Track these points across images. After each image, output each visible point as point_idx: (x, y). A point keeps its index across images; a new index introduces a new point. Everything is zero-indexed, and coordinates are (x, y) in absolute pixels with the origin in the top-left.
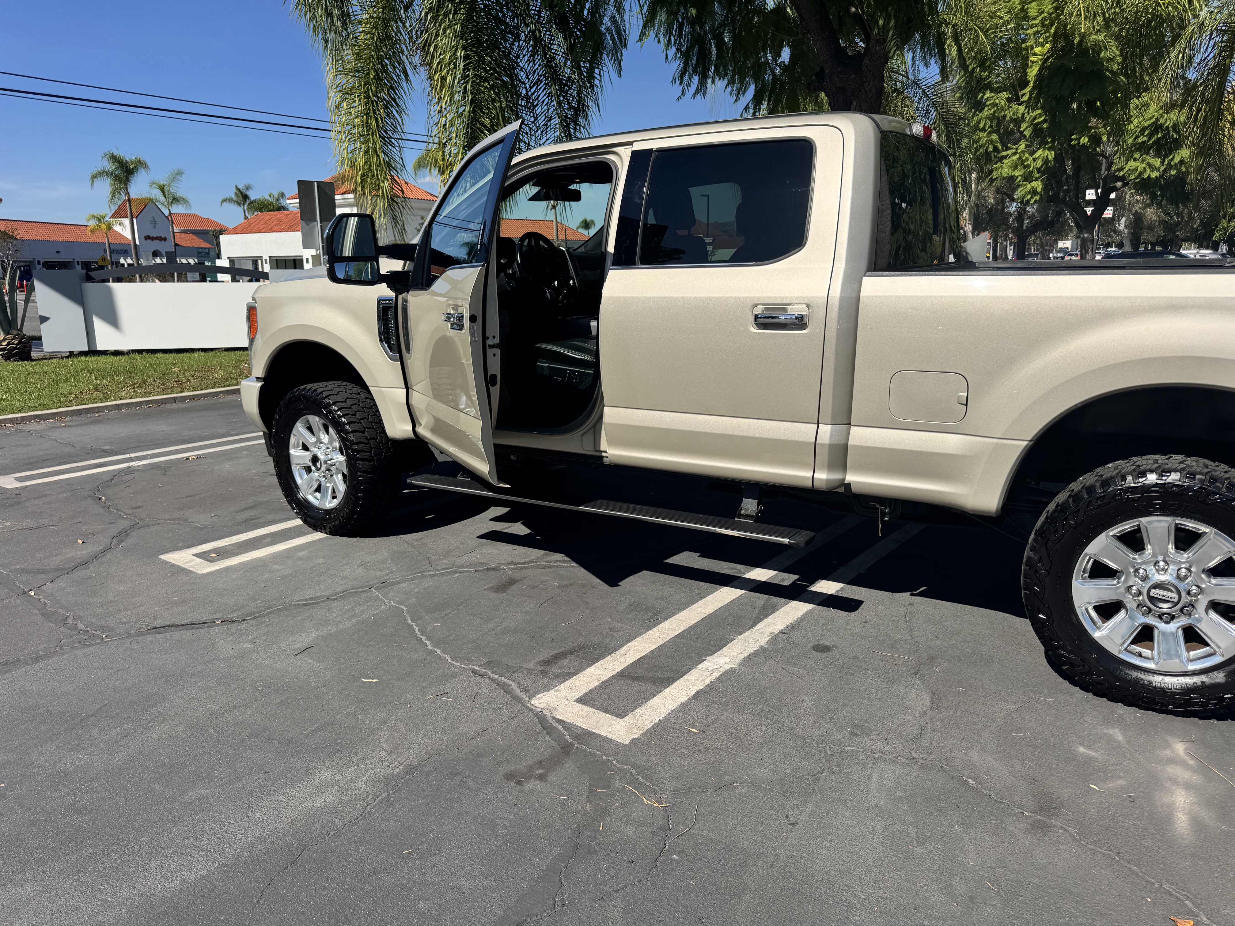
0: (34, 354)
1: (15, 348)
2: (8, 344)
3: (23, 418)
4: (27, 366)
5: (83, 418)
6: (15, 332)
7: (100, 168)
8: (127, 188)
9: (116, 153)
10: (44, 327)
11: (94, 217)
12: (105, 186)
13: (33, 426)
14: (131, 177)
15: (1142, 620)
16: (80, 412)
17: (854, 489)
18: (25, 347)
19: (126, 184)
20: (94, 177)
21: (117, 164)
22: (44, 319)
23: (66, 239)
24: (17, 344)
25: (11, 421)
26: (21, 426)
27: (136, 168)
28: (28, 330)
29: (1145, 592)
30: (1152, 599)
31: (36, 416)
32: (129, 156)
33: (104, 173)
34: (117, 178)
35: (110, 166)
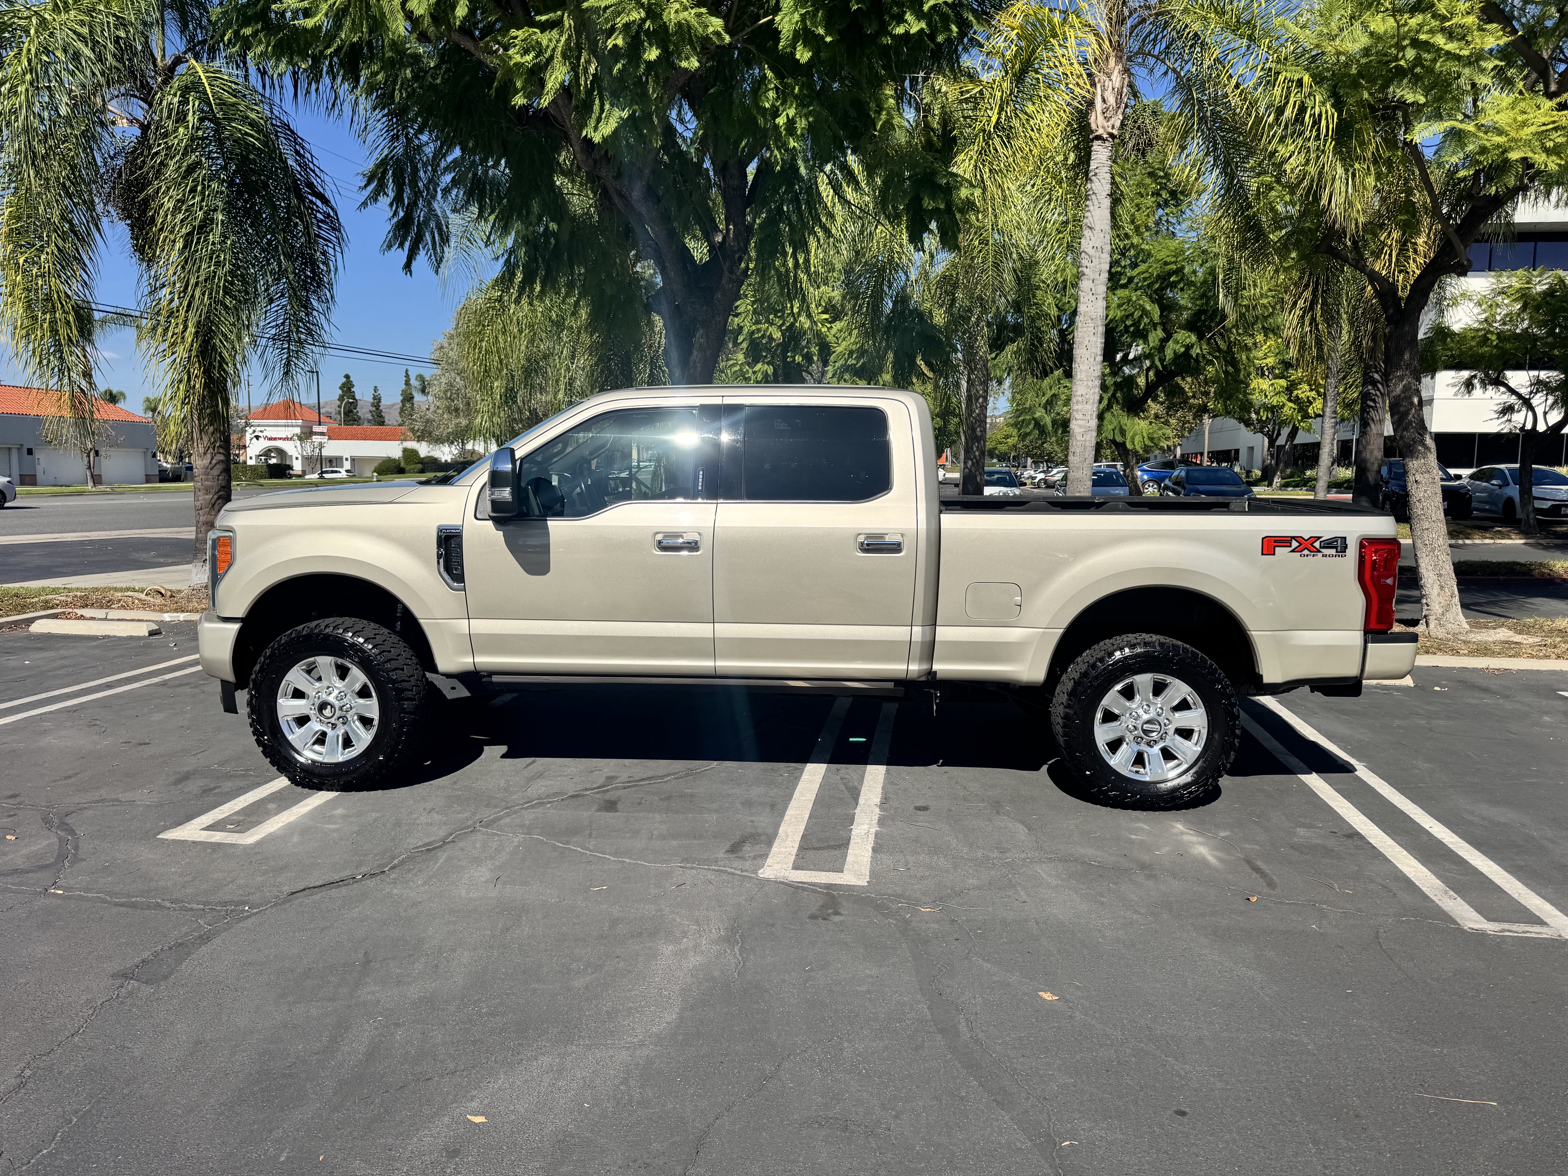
15: (1136, 748)
17: (939, 676)
29: (1140, 727)
30: (1145, 731)
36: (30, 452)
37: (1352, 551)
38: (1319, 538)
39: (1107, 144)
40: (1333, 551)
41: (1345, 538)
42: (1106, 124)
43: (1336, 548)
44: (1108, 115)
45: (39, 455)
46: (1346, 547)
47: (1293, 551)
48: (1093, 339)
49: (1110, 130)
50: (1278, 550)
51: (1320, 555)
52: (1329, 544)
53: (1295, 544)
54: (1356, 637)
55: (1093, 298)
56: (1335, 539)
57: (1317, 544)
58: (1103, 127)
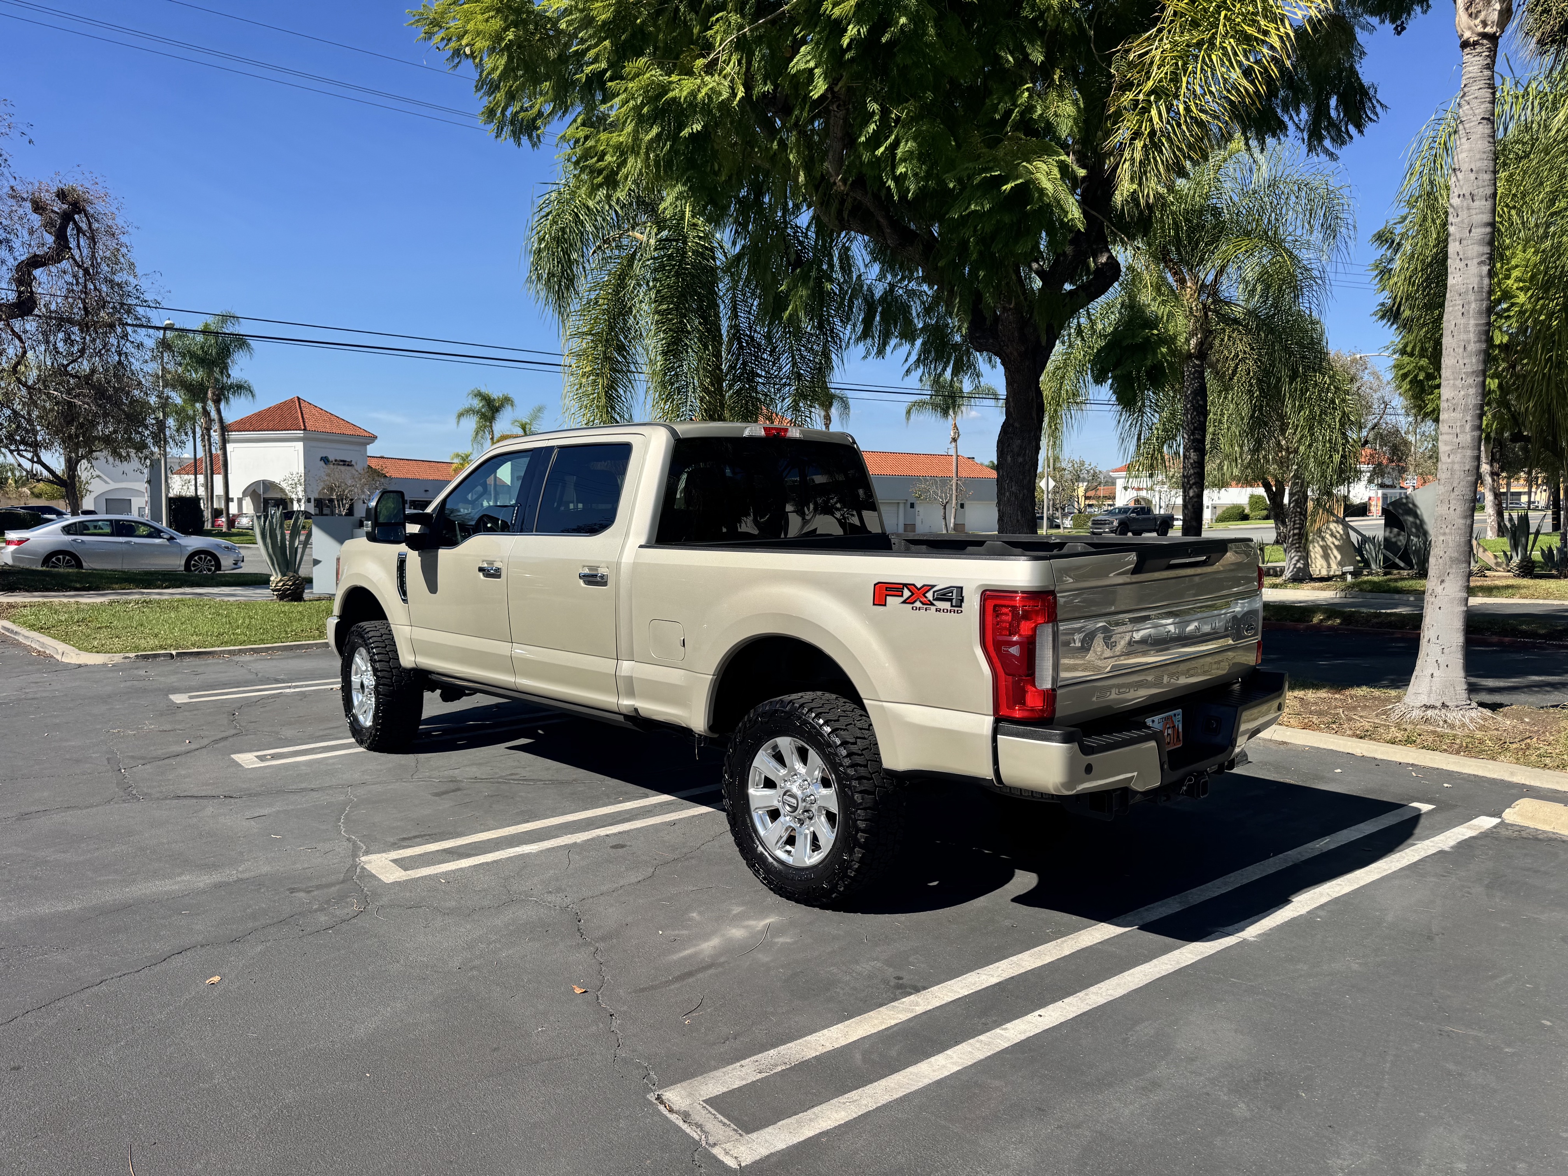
0: (306, 596)
1: (289, 589)
2: (283, 586)
3: (240, 650)
4: (297, 606)
5: (291, 653)
6: (291, 574)
7: (467, 406)
8: (491, 426)
9: (484, 390)
10: (316, 569)
11: (458, 455)
12: (471, 423)
13: (247, 658)
14: (497, 415)
16: (290, 648)
18: (298, 588)
19: (491, 423)
20: (461, 415)
21: (483, 403)
22: (316, 562)
23: (436, 478)
24: (291, 586)
25: (230, 652)
26: (236, 658)
27: (502, 406)
28: (303, 572)
31: (252, 649)
32: (496, 394)
33: (470, 411)
34: (483, 416)
35: (477, 404)
36: (912, 506)
37: (972, 603)
38: (933, 586)
39: (1479, 49)
40: (946, 605)
41: (962, 588)
42: (1472, 23)
43: (951, 600)
44: (1473, 10)
45: (918, 508)
46: (962, 601)
47: (904, 602)
48: (1461, 321)
49: (1480, 29)
50: (889, 599)
51: (933, 608)
52: (944, 595)
53: (907, 593)
54: (988, 722)
55: (1462, 264)
56: (949, 589)
57: (930, 595)
58: (1470, 28)
